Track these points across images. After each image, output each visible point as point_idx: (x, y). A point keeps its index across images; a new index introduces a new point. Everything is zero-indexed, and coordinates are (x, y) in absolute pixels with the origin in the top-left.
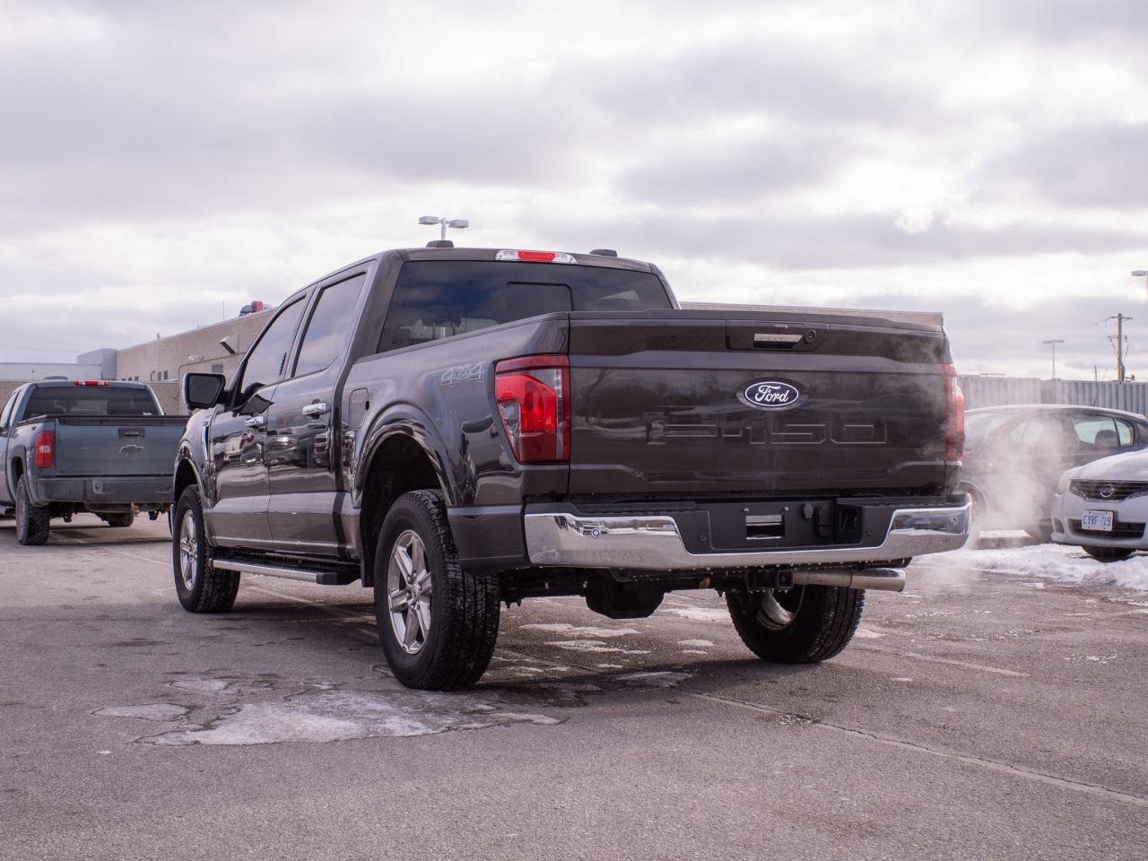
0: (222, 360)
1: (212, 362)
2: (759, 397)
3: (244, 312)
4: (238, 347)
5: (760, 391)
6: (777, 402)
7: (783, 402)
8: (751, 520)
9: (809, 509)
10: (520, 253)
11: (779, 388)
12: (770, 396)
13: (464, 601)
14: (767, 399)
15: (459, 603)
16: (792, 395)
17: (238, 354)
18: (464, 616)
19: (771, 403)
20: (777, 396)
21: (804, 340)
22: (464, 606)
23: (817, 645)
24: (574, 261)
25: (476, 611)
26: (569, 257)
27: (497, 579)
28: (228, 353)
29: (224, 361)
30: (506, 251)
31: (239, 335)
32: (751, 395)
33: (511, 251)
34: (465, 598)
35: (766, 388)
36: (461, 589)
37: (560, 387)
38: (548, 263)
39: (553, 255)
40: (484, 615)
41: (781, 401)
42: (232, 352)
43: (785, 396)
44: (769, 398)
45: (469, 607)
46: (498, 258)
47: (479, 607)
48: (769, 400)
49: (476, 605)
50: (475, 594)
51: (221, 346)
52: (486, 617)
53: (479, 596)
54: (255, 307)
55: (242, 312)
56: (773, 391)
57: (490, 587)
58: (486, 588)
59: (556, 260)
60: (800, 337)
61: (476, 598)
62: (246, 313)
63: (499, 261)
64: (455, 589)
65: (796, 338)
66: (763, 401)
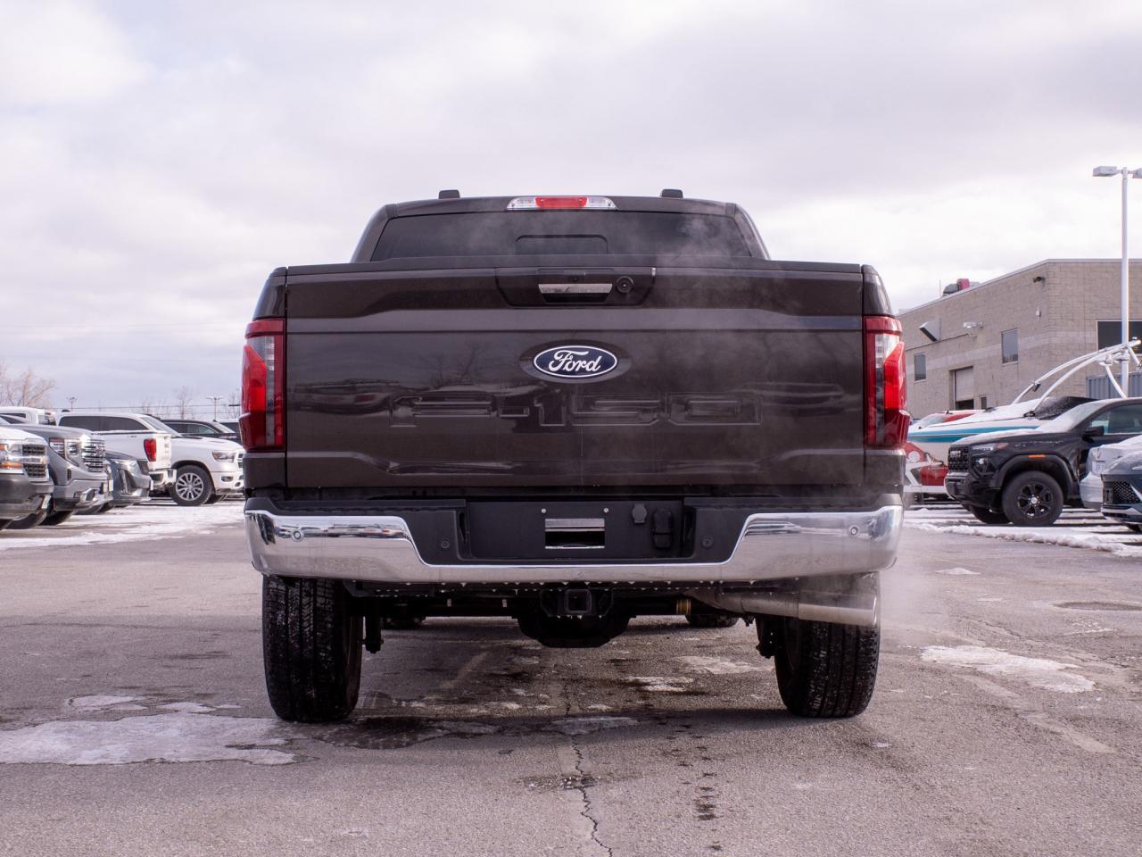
0: (924, 349)
1: (914, 352)
2: (554, 365)
3: (946, 292)
4: (941, 333)
5: (556, 357)
6: (583, 371)
7: (592, 372)
8: (554, 524)
9: (640, 511)
10: (539, 199)
11: (586, 353)
12: (571, 362)
13: (286, 617)
14: (566, 368)
15: (280, 618)
16: (606, 364)
17: (940, 341)
18: (287, 634)
19: (573, 372)
20: (581, 364)
21: (615, 289)
22: (286, 622)
23: (815, 694)
24: (613, 206)
25: (301, 628)
26: (608, 201)
27: (332, 591)
28: (930, 341)
29: (926, 351)
30: (521, 198)
31: (940, 319)
32: (543, 362)
33: (529, 198)
34: (287, 612)
35: (565, 354)
36: (283, 602)
37: (272, 358)
38: (577, 210)
39: (583, 199)
40: (313, 633)
41: (588, 369)
42: (933, 339)
43: (595, 364)
44: (570, 366)
45: (293, 623)
46: (510, 207)
47: (306, 624)
48: (569, 370)
49: (301, 621)
50: (300, 608)
51: (921, 332)
52: (315, 636)
53: (306, 611)
54: (961, 285)
55: (945, 292)
56: (576, 358)
57: (320, 600)
58: (315, 602)
59: (589, 205)
60: (609, 286)
61: (301, 612)
62: (949, 293)
63: (514, 211)
64: (276, 602)
65: (605, 288)
66: (560, 371)
